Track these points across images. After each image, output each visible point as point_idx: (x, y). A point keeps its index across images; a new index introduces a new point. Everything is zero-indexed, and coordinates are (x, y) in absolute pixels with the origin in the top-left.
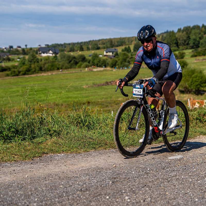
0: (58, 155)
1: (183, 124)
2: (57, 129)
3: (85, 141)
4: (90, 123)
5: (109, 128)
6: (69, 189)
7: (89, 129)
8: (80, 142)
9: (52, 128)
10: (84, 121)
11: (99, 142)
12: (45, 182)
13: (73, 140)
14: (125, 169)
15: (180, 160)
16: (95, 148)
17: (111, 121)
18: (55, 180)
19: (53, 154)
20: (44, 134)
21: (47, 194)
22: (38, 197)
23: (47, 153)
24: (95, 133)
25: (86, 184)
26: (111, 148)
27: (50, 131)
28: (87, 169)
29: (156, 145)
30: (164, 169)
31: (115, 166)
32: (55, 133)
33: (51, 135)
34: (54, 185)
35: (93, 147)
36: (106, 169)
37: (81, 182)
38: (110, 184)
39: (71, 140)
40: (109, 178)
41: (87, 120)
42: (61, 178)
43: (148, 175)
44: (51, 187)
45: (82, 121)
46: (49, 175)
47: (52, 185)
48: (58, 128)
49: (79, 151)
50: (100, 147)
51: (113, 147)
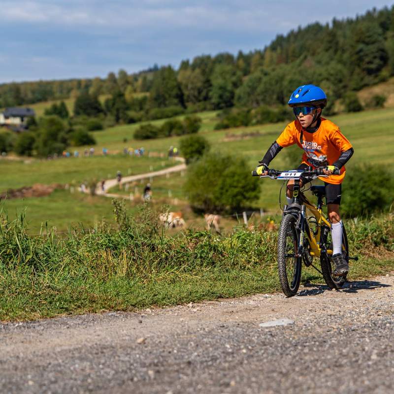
1: (258, 260)
3: (40, 295)
4: (37, 254)
8: (27, 297)
10: (23, 252)
14: (168, 347)
16: (67, 309)
28: (74, 349)
29: (211, 302)
31: (143, 341)
35: (61, 308)
36: (123, 348)
38: (152, 377)
40: (143, 365)
41: (28, 250)
42: (20, 367)
45: (16, 251)
50: (79, 307)
51: (111, 308)
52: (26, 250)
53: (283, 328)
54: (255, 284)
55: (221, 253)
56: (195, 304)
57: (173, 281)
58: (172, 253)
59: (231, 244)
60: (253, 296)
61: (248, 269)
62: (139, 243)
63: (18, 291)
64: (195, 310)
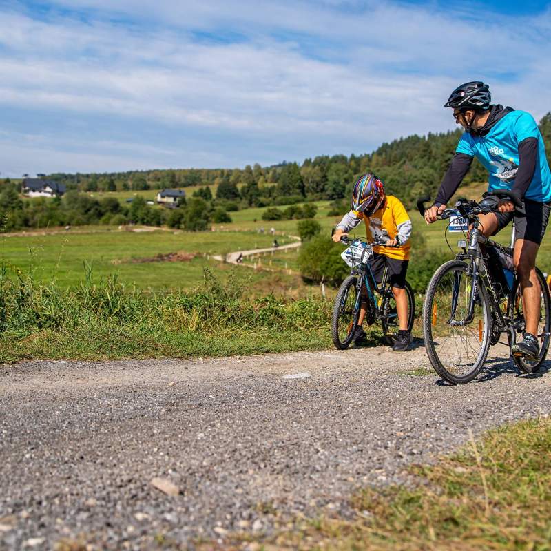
0: (54, 361)
2: (54, 314)
3: (113, 341)
4: (123, 308)
5: (162, 322)
6: (75, 418)
7: (121, 318)
8: (102, 342)
9: (43, 310)
10: (112, 305)
11: (141, 343)
12: (23, 405)
13: (86, 338)
14: (193, 390)
15: (305, 380)
16: (132, 354)
17: (168, 308)
18: (45, 403)
19: (42, 360)
20: (26, 322)
21: (25, 424)
22: (5, 427)
23: (31, 358)
24: (133, 328)
25: (111, 412)
26: (166, 357)
27: (38, 317)
28: (114, 387)
29: (257, 355)
30: (274, 393)
31: (174, 384)
32: (49, 323)
33: (40, 326)
34: (41, 410)
36: (155, 389)
37: (102, 408)
38: (162, 413)
39: (84, 338)
40: (161, 404)
41: (117, 303)
42: (58, 399)
43: (241, 402)
44: (35, 413)
45: (107, 303)
46: (32, 394)
47: (38, 409)
48: (56, 313)
49: (98, 357)
50: (143, 353)
51: (169, 355)
52: (115, 304)
53: (300, 380)
54: (300, 343)
55: (281, 316)
56: (243, 357)
57: (232, 337)
58: (239, 314)
59: (293, 309)
60: (296, 353)
61: (300, 330)
62: (213, 304)
63: (95, 336)
64: (239, 361)
